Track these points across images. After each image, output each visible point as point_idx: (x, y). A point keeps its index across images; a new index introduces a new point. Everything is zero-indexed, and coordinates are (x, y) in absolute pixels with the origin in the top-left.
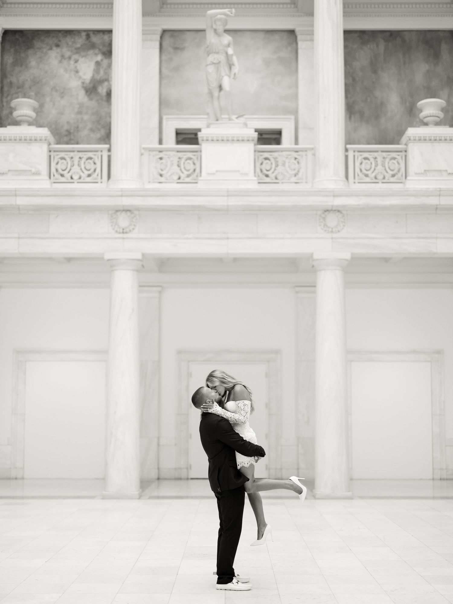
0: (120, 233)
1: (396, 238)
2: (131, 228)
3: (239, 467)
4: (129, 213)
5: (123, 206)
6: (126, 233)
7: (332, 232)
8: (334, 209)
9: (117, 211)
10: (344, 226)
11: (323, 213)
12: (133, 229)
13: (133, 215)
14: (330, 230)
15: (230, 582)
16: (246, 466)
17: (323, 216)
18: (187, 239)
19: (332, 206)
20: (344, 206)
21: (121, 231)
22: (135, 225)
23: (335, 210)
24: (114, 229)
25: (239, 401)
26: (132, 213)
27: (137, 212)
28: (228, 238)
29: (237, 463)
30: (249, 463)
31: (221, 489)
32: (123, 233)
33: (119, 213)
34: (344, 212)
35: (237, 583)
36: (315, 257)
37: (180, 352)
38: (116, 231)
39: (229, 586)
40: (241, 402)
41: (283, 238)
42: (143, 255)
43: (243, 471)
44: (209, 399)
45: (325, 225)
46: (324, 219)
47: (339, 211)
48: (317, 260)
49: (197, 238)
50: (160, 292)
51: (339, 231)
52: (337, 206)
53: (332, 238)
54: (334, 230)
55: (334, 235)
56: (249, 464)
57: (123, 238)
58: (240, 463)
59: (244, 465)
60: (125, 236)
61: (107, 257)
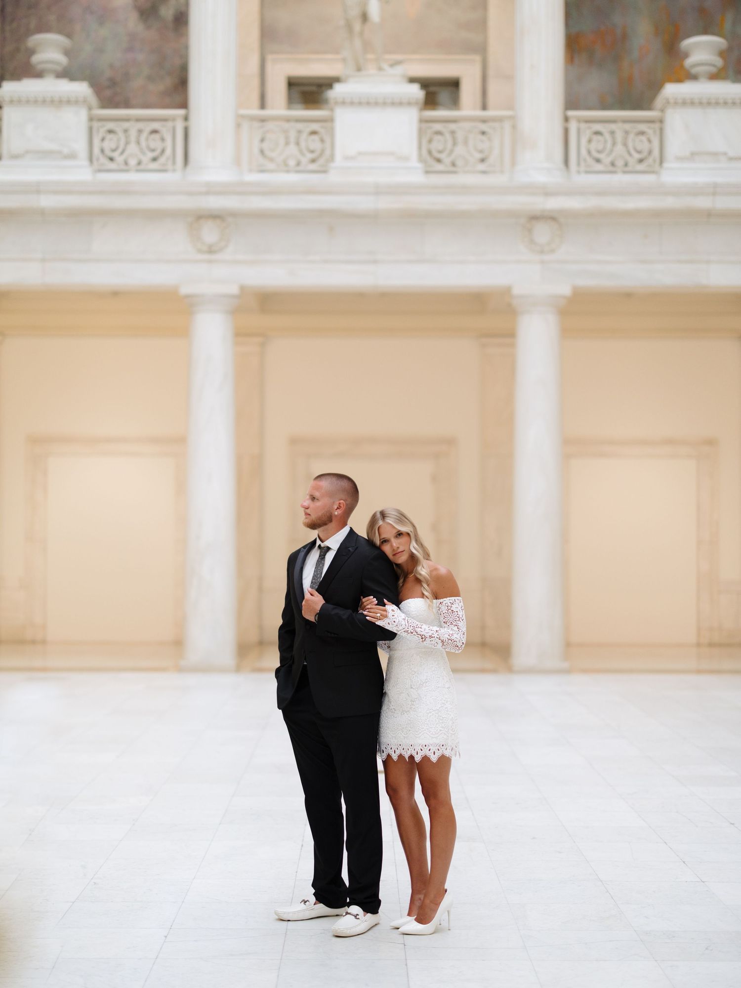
0: (204, 252)
1: (643, 262)
2: (222, 244)
4: (218, 221)
5: (210, 209)
6: (214, 252)
7: (542, 252)
9: (200, 218)
10: (561, 242)
11: (528, 222)
12: (226, 246)
13: (225, 225)
14: (539, 248)
17: (528, 225)
19: (543, 210)
20: (562, 211)
21: (207, 249)
22: (228, 240)
23: (547, 217)
24: (194, 246)
26: (224, 221)
27: (231, 220)
28: (375, 262)
32: (209, 252)
33: (202, 221)
34: (562, 221)
36: (516, 291)
37: (293, 442)
38: (199, 250)
41: (463, 262)
42: (242, 288)
45: (531, 241)
46: (530, 231)
47: (553, 219)
48: (517, 296)
50: (262, 345)
51: (553, 251)
52: (551, 211)
53: (542, 262)
54: (545, 249)
55: (546, 257)
57: (210, 261)
60: (213, 257)
61: (184, 290)
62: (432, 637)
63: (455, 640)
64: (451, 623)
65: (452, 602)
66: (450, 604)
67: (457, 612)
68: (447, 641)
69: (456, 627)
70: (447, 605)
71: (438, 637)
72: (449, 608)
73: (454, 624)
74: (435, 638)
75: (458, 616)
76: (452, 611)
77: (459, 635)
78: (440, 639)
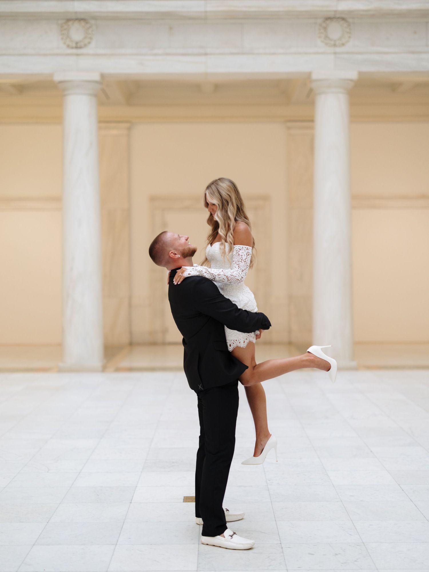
0: (72, 48)
1: (413, 52)
2: (87, 41)
3: (230, 349)
4: (83, 23)
5: (76, 13)
6: (81, 48)
7: (335, 45)
8: (337, 16)
9: (68, 20)
10: (350, 37)
11: (324, 22)
12: (89, 43)
13: (88, 26)
14: (332, 43)
15: (219, 535)
16: (243, 345)
17: (324, 25)
18: (156, 55)
19: (335, 11)
20: (350, 12)
21: (74, 45)
22: (91, 38)
23: (339, 18)
24: (65, 43)
25: (242, 246)
26: (87, 23)
27: (93, 22)
28: (206, 54)
29: (228, 341)
30: (247, 342)
31: (203, 386)
32: (77, 48)
33: (70, 23)
34: (350, 20)
35: (232, 536)
36: (314, 77)
37: (153, 199)
38: (68, 46)
39: (218, 540)
40: (244, 248)
41: (274, 54)
42: (103, 76)
43: (238, 354)
44: (176, 249)
45: (327, 37)
46: (325, 29)
47: (343, 19)
48: (316, 81)
49: (168, 54)
50: (129, 129)
51: (343, 45)
52: (342, 12)
53: (335, 53)
54: (337, 43)
55: (338, 50)
56: (246, 344)
57: (77, 55)
58: (232, 342)
59: (239, 345)
60: (79, 51)
61: (57, 78)
62: (220, 275)
63: (236, 275)
64: (236, 262)
65: (240, 248)
66: (238, 250)
67: (242, 255)
68: (230, 276)
69: (238, 266)
70: (237, 249)
71: (224, 274)
72: (237, 252)
73: (237, 263)
74: (222, 275)
75: (242, 258)
76: (239, 254)
77: (238, 271)
78: (225, 276)
